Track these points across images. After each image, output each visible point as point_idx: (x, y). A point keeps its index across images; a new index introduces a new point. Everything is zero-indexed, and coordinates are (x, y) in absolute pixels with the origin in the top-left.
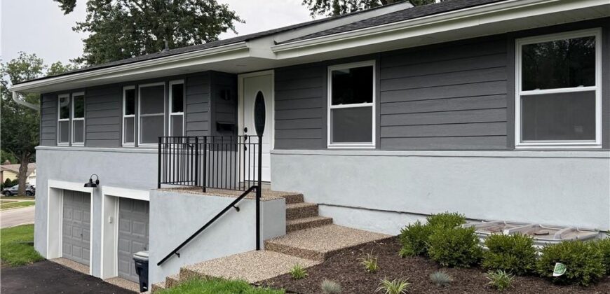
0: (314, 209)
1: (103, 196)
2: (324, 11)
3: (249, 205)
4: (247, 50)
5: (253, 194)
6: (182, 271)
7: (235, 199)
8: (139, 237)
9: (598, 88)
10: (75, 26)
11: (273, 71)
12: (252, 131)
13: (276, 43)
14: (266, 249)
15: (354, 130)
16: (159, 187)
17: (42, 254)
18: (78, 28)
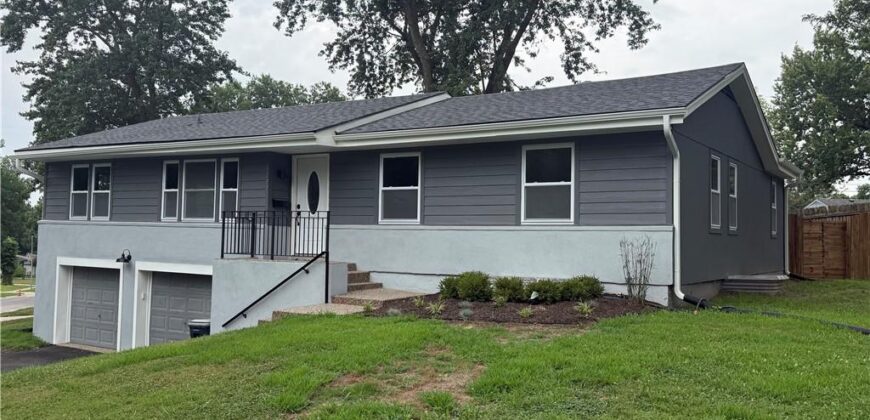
0: (366, 276)
1: (137, 272)
2: (346, 65)
3: (319, 270)
4: (315, 139)
5: (322, 259)
6: (274, 313)
7: (305, 263)
8: (178, 313)
9: (572, 183)
10: (15, 66)
11: (328, 155)
12: (305, 207)
13: (337, 134)
14: (333, 302)
15: (400, 208)
16: (222, 256)
17: (45, 339)
18: (19, 69)
